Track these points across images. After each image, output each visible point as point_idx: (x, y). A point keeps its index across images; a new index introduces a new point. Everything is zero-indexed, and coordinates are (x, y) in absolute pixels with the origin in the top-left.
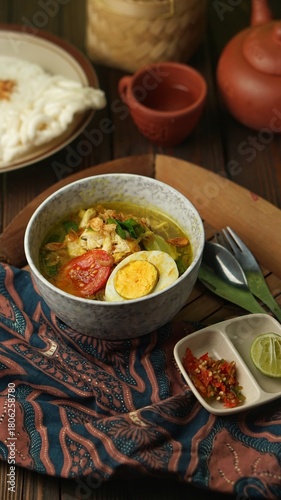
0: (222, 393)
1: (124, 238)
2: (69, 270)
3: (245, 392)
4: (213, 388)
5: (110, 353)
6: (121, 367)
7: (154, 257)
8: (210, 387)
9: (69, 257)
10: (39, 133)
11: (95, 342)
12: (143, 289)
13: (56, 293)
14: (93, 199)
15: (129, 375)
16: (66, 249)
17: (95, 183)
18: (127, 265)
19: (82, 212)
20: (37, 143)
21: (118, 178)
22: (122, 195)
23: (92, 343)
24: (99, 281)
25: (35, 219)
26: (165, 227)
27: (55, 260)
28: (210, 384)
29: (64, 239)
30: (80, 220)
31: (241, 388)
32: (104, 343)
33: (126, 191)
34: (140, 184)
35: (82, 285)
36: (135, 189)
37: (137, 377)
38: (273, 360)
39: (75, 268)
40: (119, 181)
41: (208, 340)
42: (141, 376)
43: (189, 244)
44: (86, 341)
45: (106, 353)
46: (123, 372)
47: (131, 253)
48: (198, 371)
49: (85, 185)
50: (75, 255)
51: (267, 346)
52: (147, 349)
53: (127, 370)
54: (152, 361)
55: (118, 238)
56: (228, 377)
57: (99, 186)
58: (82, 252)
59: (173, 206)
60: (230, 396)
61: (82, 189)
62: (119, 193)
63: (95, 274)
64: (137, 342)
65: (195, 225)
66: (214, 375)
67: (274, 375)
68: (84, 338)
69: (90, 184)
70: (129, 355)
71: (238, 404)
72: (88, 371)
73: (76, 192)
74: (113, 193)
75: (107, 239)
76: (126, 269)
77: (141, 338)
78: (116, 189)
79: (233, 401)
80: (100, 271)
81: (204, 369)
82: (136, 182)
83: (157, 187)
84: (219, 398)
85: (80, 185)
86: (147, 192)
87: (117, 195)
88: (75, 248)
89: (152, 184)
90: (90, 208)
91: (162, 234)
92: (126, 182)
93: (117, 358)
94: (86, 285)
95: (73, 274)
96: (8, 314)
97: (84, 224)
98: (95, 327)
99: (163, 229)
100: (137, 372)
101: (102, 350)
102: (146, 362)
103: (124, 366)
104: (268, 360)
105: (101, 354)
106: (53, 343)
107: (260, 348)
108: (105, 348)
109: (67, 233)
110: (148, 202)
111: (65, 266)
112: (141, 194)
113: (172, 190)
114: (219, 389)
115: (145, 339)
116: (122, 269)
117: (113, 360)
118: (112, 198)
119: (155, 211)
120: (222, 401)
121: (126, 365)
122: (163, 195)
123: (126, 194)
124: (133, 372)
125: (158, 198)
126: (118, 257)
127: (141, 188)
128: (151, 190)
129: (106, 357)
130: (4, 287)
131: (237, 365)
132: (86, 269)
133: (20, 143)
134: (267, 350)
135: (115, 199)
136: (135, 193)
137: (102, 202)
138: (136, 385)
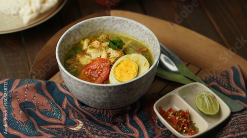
0: (185, 128)
1: (114, 49)
2: (85, 72)
3: (197, 125)
4: (180, 126)
5: (115, 117)
6: (122, 124)
7: (134, 57)
8: (178, 126)
9: (82, 66)
10: (43, 5)
11: (105, 112)
12: (132, 75)
13: (84, 83)
14: (87, 34)
15: (127, 128)
16: (79, 61)
17: (88, 24)
18: (119, 64)
19: (82, 42)
20: (42, 11)
21: (100, 19)
22: (103, 29)
23: (103, 113)
24: (104, 75)
25: (59, 46)
26: (131, 43)
27: (74, 68)
28: (178, 124)
29: (76, 57)
30: (82, 46)
31: (195, 124)
32: (110, 111)
33: (106, 26)
34: (113, 21)
35: (94, 79)
36: (111, 24)
37: (133, 128)
38: (209, 106)
39: (88, 71)
40: (101, 21)
41: (169, 101)
42: (135, 127)
43: (148, 50)
44: (100, 112)
45: (112, 117)
46: (124, 127)
47: (120, 57)
48: (169, 118)
49: (83, 26)
50: (86, 64)
51: (203, 99)
52: (135, 112)
53: (126, 126)
54: (140, 118)
55: (110, 50)
56: (186, 118)
57: (91, 25)
58: (89, 62)
59: (135, 30)
60: (190, 129)
61: (81, 28)
62: (102, 28)
63: (101, 72)
64: (129, 108)
65: (151, 38)
66: (179, 118)
67: (212, 114)
68: (98, 111)
69: (85, 24)
70: (125, 117)
71: (196, 132)
72: (106, 134)
73: (78, 30)
74: (98, 29)
75: (104, 52)
76: (119, 66)
77: (131, 105)
78: (100, 26)
79: (193, 131)
80: (104, 69)
81: (173, 116)
82: (111, 20)
83: (124, 21)
84: (184, 131)
85: (80, 25)
86: (118, 26)
87: (100, 30)
88: (84, 60)
89: (121, 20)
90: (86, 38)
91: (131, 47)
92: (105, 21)
93: (119, 120)
94: (96, 78)
95: (88, 74)
96: (49, 109)
97: (85, 47)
98: (106, 101)
99: (130, 44)
100: (132, 125)
101: (110, 116)
102: (136, 118)
103: (124, 124)
104: (206, 106)
105: (109, 118)
106: (80, 122)
107: (200, 100)
108: (111, 115)
109: (77, 53)
110: (119, 31)
111: (81, 70)
112: (115, 27)
113: (133, 21)
114: (184, 126)
115: (133, 106)
116: (117, 66)
117: (116, 121)
118: (98, 31)
119: (123, 35)
120: (186, 132)
121: (124, 123)
122: (128, 26)
123: (106, 28)
124: (129, 126)
125: (125, 27)
126: (112, 61)
127: (114, 23)
128: (120, 23)
129: (112, 120)
130: (42, 91)
131: (190, 111)
132: (95, 70)
133: (32, 12)
134: (204, 101)
135: (99, 32)
136: (111, 27)
137: (92, 35)
138: (134, 133)
